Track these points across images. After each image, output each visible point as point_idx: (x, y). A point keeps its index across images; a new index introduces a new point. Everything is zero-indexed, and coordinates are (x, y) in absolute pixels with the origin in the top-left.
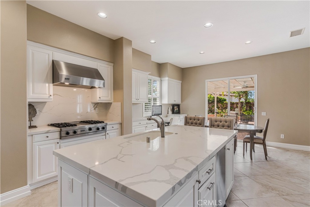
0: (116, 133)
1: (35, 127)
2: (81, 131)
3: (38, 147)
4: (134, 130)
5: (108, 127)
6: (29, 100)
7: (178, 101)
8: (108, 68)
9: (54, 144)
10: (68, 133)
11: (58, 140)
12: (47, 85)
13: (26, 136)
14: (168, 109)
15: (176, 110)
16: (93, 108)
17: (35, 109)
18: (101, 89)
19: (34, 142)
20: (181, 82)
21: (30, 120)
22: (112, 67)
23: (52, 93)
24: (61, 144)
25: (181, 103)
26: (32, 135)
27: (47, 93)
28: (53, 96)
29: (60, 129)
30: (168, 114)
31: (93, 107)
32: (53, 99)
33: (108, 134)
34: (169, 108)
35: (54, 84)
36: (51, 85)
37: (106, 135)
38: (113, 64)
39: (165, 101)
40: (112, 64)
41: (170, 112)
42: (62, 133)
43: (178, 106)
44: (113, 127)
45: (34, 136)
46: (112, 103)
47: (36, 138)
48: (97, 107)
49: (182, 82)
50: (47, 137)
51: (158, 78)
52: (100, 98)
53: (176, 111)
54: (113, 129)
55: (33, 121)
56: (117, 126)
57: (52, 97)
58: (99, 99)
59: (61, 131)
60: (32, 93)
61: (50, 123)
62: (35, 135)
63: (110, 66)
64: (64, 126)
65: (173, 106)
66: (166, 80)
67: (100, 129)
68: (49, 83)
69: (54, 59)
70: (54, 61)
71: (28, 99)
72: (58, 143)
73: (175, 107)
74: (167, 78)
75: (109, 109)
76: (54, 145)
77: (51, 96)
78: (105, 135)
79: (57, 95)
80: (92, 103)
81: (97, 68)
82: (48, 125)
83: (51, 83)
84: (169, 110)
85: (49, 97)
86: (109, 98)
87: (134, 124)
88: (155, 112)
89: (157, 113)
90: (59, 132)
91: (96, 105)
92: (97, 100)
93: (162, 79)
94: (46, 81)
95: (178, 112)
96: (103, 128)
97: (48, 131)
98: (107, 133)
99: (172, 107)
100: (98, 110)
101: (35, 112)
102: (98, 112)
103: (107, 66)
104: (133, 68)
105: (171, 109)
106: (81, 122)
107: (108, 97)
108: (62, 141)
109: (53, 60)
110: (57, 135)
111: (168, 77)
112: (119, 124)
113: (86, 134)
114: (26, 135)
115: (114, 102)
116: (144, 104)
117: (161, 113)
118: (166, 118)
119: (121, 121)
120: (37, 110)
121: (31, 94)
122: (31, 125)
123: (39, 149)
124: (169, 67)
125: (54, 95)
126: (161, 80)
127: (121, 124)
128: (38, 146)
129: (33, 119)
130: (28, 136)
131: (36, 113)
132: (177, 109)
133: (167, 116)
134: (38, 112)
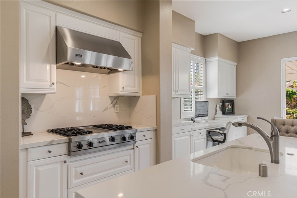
0: (148, 146)
1: (30, 134)
2: (99, 142)
3: (36, 169)
4: (175, 141)
5: (138, 136)
6: (22, 91)
7: (232, 95)
8: (135, 40)
9: (60, 164)
10: (80, 146)
11: (65, 158)
12: (48, 67)
13: (18, 150)
14: (216, 107)
15: (227, 108)
16: (112, 105)
17: (30, 106)
18: (124, 74)
19: (29, 160)
20: (236, 64)
21: (24, 123)
22: (141, 38)
23: (54, 80)
24: (69, 164)
25: (235, 98)
26: (27, 149)
27: (48, 80)
28: (56, 84)
29: (68, 138)
30: (216, 114)
31: (111, 102)
32: (56, 90)
33: (137, 147)
34: (218, 106)
35: (58, 65)
36: (54, 66)
37: (135, 148)
38: (142, 34)
39: (214, 94)
40: (140, 35)
41: (219, 112)
42: (72, 145)
43: (231, 102)
44: (145, 136)
45: (29, 150)
46: (139, 97)
47: (33, 153)
48: (116, 103)
49: (238, 63)
50: (50, 152)
51: (202, 59)
52: (123, 88)
53: (228, 110)
54: (145, 138)
55: (26, 124)
56: (150, 135)
57: (54, 86)
58: (121, 90)
59: (69, 142)
60: (27, 80)
61: (51, 128)
62: (31, 150)
63: (138, 38)
64: (74, 133)
65: (224, 102)
66: (214, 61)
67: (127, 139)
68: (50, 63)
69: (57, 25)
70: (58, 27)
71: (21, 89)
72: (65, 162)
73: (227, 104)
74: (216, 58)
75: (135, 106)
76: (59, 166)
77: (53, 84)
78: (133, 149)
79: (61, 83)
80: (109, 96)
81: (118, 41)
82: (48, 131)
83: (54, 64)
84: (218, 109)
85: (51, 86)
86: (136, 89)
87: (175, 130)
88: (199, 111)
89: (201, 113)
90: (67, 144)
91: (115, 100)
92: (119, 92)
93: (208, 60)
94: (46, 61)
95: (231, 111)
96: (132, 137)
97: (51, 141)
98: (136, 145)
99: (221, 104)
100: (118, 109)
101: (29, 110)
102: (118, 111)
103: (134, 37)
104: (173, 42)
105: (220, 107)
106: (95, 126)
107: (135, 87)
108: (71, 159)
109: (56, 27)
110: (63, 148)
111: (218, 56)
112: (153, 130)
113: (107, 147)
114: (18, 148)
115: (143, 95)
116: (182, 99)
117: (208, 114)
118: (214, 121)
119: (155, 126)
120: (33, 106)
121: (25, 81)
122: (24, 132)
123: (38, 172)
124: (219, 39)
125: (57, 82)
126: (206, 62)
127: (156, 130)
128: (36, 167)
129: (27, 121)
130: (21, 149)
131: (31, 111)
132: (230, 107)
133: (214, 119)
134: (33, 110)
